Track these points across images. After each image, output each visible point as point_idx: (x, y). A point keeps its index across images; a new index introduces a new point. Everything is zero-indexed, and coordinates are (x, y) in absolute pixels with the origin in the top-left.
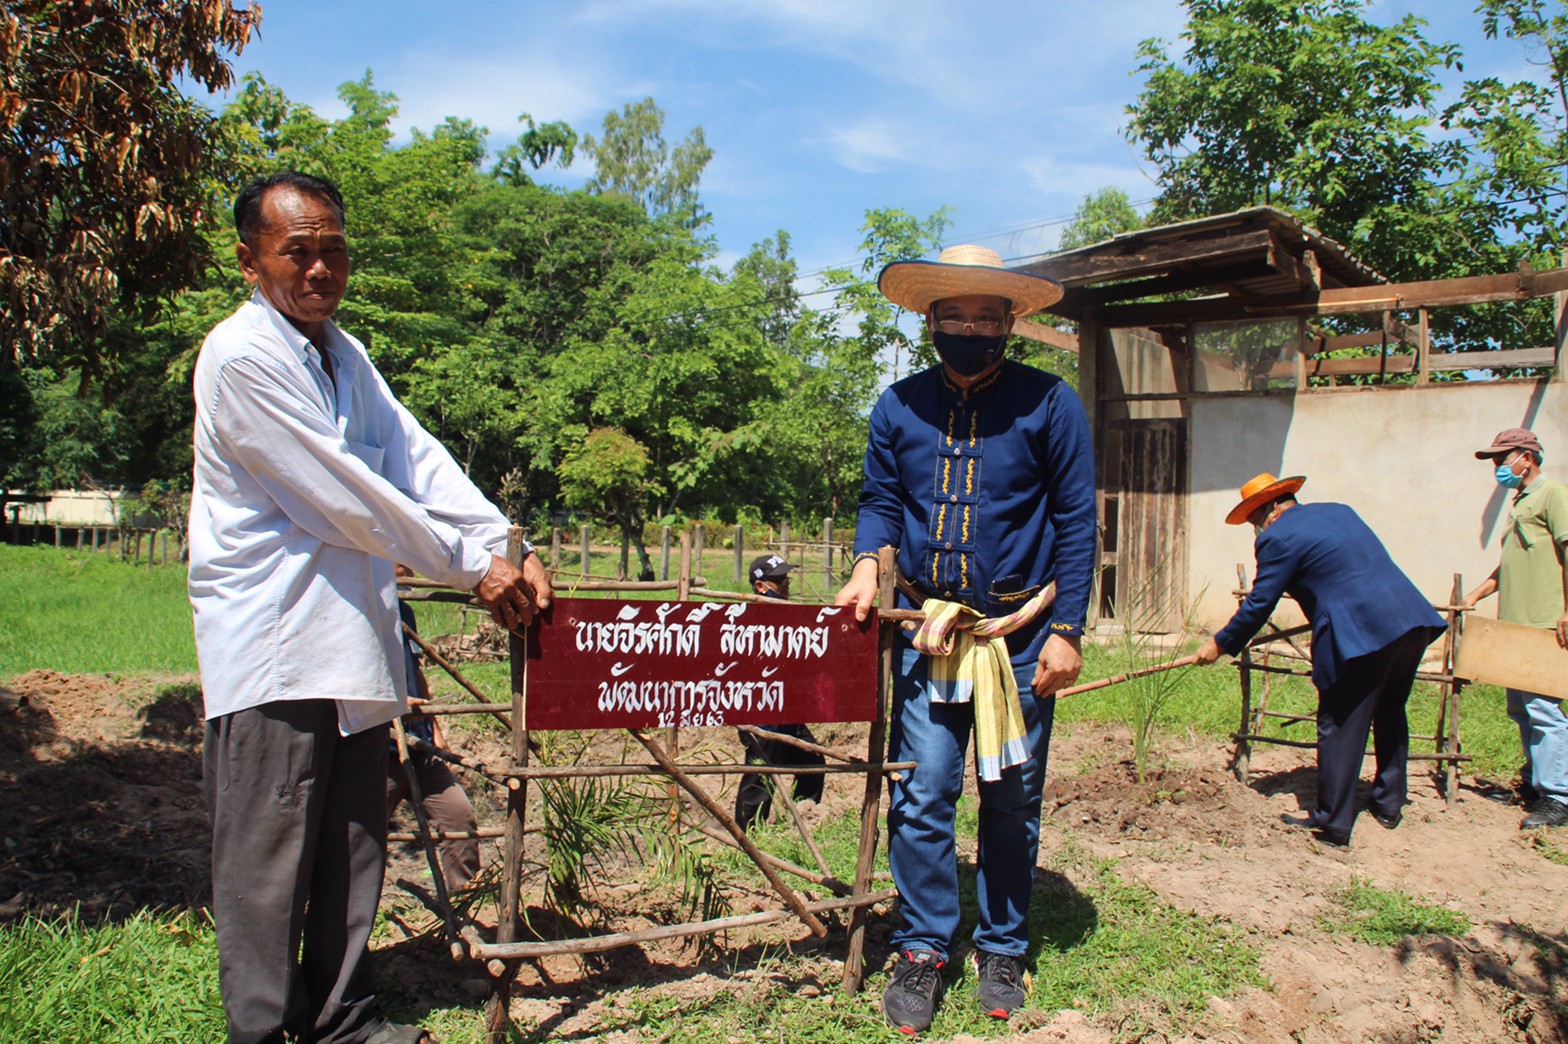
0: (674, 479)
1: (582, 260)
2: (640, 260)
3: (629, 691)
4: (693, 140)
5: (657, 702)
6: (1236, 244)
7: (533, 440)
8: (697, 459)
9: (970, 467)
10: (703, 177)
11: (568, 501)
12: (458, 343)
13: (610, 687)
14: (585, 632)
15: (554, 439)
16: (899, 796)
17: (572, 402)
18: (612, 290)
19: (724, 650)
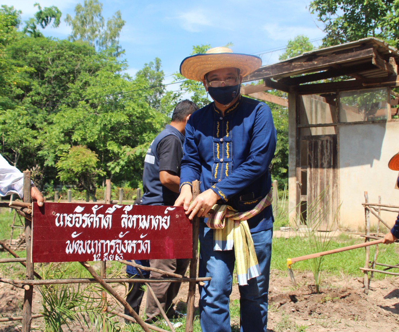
0: (110, 169)
1: (67, 71)
2: (92, 71)
3: (80, 245)
4: (116, 17)
5: (93, 249)
6: (358, 55)
7: (46, 152)
8: (120, 160)
9: (227, 146)
10: (120, 33)
11: (61, 179)
12: (10, 108)
13: (71, 243)
14: (59, 217)
15: (55, 152)
16: (204, 293)
17: (63, 134)
18: (81, 84)
19: (123, 226)
